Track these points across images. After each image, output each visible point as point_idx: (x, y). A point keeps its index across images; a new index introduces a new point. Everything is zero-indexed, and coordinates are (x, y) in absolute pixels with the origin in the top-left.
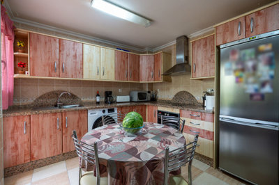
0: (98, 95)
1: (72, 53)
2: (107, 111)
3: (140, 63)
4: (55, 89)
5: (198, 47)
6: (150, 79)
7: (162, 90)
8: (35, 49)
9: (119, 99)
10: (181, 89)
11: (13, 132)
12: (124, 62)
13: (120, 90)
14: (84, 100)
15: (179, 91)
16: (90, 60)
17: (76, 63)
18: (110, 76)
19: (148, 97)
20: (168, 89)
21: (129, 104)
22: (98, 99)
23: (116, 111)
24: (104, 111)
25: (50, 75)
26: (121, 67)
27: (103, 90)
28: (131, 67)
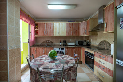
0: (61, 42)
1: (50, 27)
2: (61, 49)
3: (80, 26)
4: (46, 40)
5: (108, 11)
6: (84, 34)
7: (93, 40)
8: (39, 27)
9: (69, 44)
10: (103, 40)
11: (33, 52)
12: (71, 27)
13: (71, 40)
14: (55, 44)
15: (102, 40)
16: (56, 29)
17: (51, 30)
18: (64, 34)
19: (85, 43)
20: (96, 39)
21: (74, 46)
22: (60, 44)
23: (65, 49)
24: (59, 49)
25: (43, 35)
26: (69, 30)
27: (63, 40)
28: (74, 29)
